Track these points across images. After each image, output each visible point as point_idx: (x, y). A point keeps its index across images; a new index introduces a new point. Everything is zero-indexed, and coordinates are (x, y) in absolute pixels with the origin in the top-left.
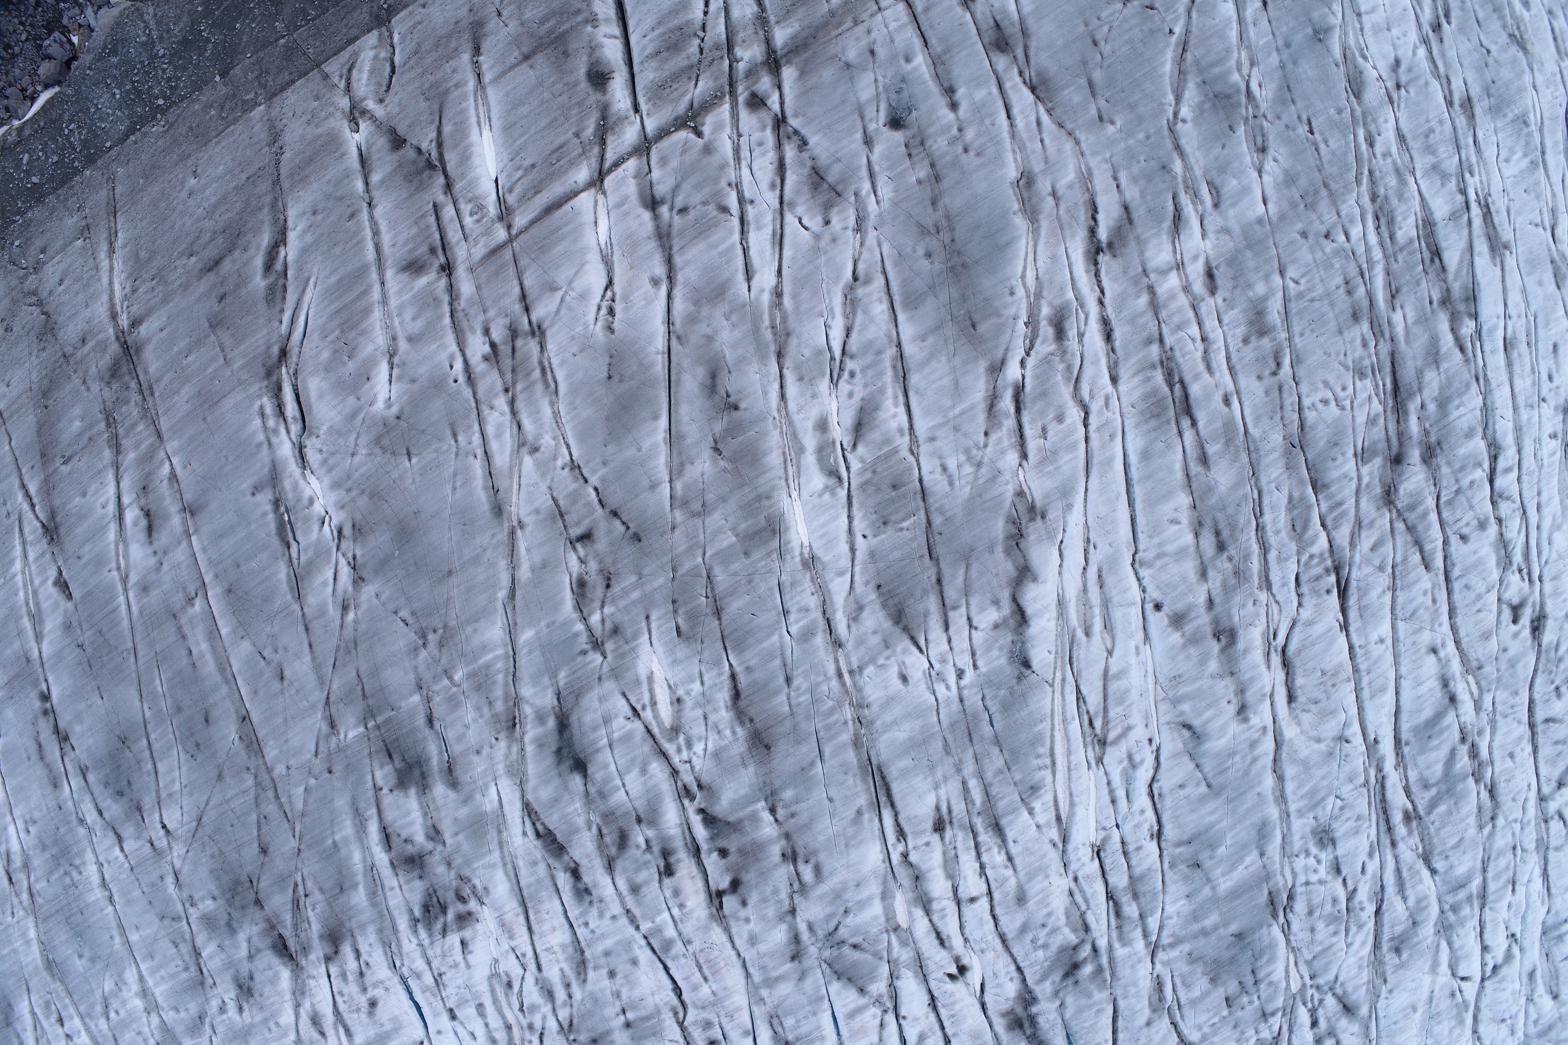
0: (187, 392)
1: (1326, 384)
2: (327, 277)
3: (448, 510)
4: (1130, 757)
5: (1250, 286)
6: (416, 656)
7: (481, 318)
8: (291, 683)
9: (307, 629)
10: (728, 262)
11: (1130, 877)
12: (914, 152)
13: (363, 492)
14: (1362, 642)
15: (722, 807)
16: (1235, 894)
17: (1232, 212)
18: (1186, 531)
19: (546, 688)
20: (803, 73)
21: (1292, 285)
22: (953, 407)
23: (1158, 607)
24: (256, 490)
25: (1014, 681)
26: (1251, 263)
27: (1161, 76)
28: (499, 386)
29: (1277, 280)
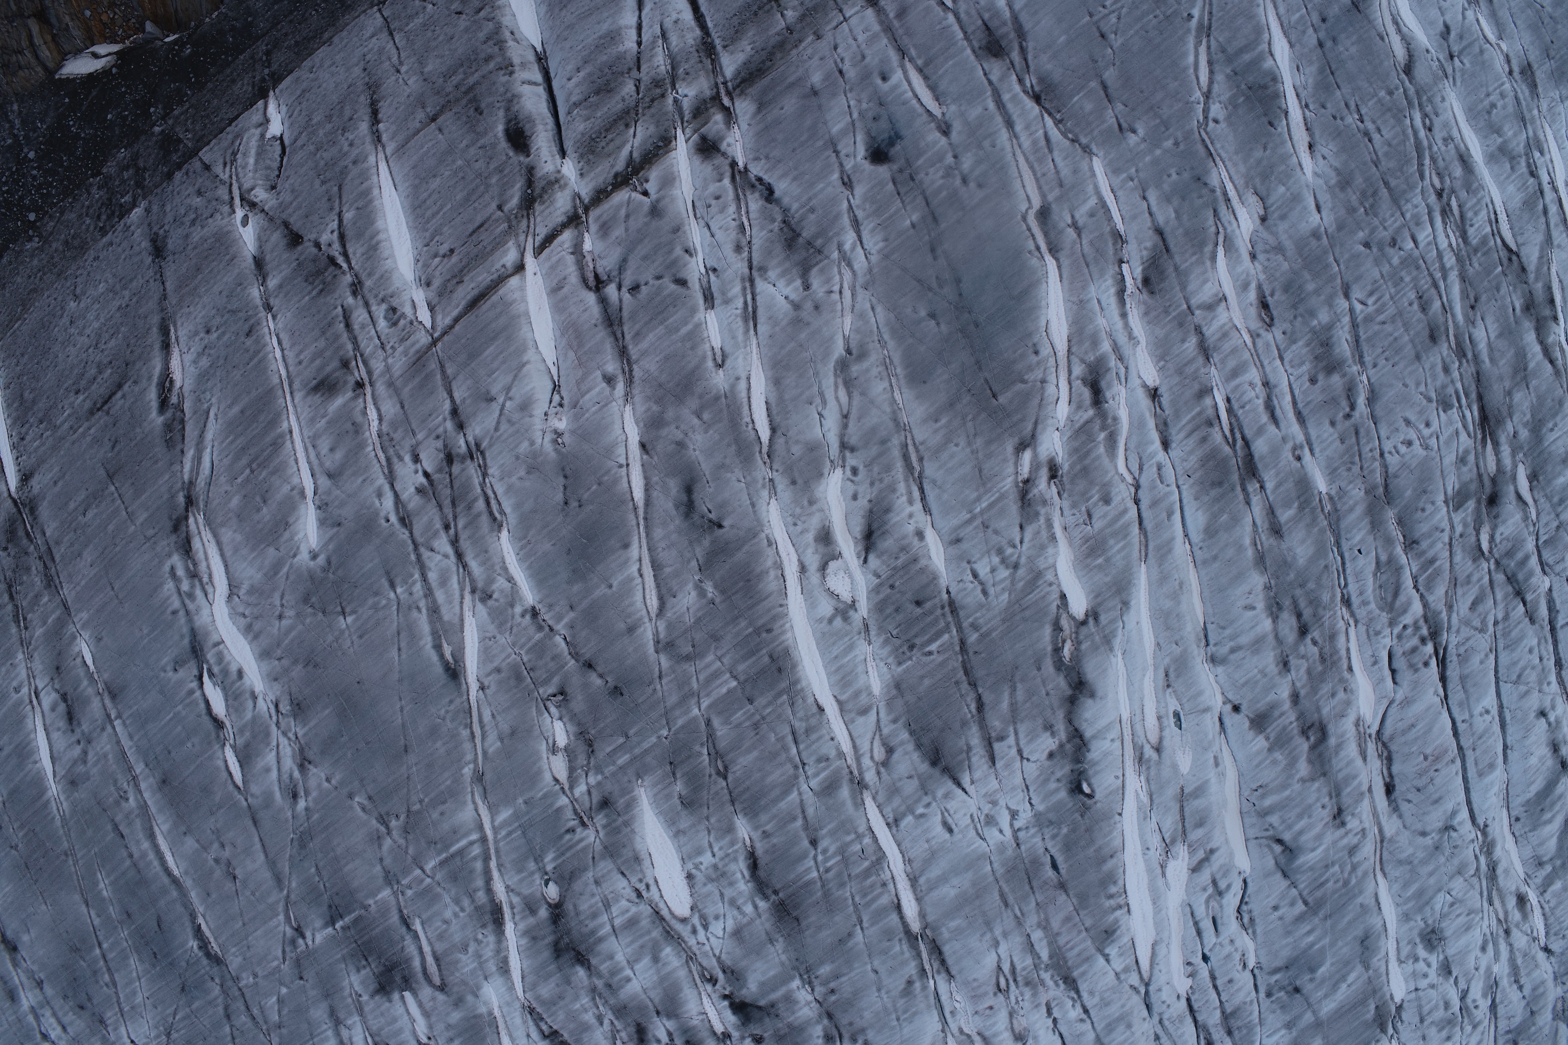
0: (88, 556)
1: (1408, 422)
2: (230, 407)
3: (396, 676)
4: (1214, 882)
5: (1312, 314)
6: (380, 846)
7: (408, 443)
8: (245, 882)
9: (255, 823)
10: (692, 348)
11: (1223, 1012)
12: (902, 191)
13: (296, 662)
14: (1466, 716)
15: (751, 989)
16: (1339, 1014)
17: (1282, 227)
18: (1263, 616)
19: (532, 873)
20: (761, 106)
21: (1358, 307)
22: (978, 499)
23: (1236, 709)
24: (177, 665)
25: (1077, 816)
26: (1310, 287)
27: (1186, 69)
28: (438, 525)
29: (1343, 304)
